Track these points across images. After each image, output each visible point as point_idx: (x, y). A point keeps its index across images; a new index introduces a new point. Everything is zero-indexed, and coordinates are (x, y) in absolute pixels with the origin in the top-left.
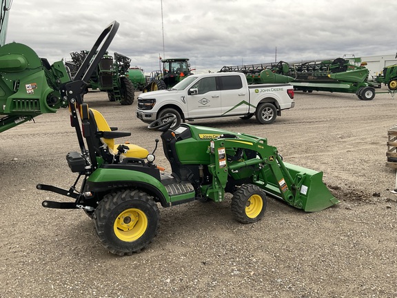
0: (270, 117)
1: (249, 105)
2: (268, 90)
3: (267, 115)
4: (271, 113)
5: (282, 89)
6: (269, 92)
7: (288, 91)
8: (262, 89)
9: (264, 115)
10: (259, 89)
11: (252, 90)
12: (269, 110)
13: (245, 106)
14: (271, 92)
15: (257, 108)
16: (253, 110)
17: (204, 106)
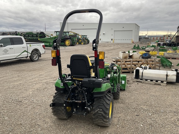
0: (36, 58)
1: (27, 52)
2: (35, 45)
3: (35, 57)
4: (37, 56)
5: (40, 45)
6: (35, 46)
7: (43, 45)
8: (33, 44)
9: (34, 57)
10: (31, 44)
11: (28, 45)
12: (36, 55)
13: (26, 53)
14: (36, 46)
15: (31, 54)
16: (29, 55)
17: (6, 54)
